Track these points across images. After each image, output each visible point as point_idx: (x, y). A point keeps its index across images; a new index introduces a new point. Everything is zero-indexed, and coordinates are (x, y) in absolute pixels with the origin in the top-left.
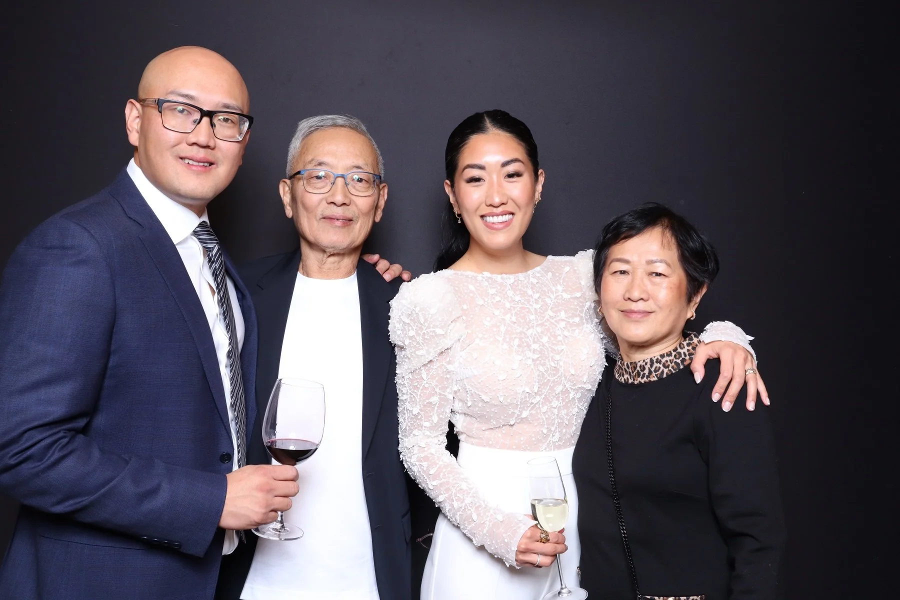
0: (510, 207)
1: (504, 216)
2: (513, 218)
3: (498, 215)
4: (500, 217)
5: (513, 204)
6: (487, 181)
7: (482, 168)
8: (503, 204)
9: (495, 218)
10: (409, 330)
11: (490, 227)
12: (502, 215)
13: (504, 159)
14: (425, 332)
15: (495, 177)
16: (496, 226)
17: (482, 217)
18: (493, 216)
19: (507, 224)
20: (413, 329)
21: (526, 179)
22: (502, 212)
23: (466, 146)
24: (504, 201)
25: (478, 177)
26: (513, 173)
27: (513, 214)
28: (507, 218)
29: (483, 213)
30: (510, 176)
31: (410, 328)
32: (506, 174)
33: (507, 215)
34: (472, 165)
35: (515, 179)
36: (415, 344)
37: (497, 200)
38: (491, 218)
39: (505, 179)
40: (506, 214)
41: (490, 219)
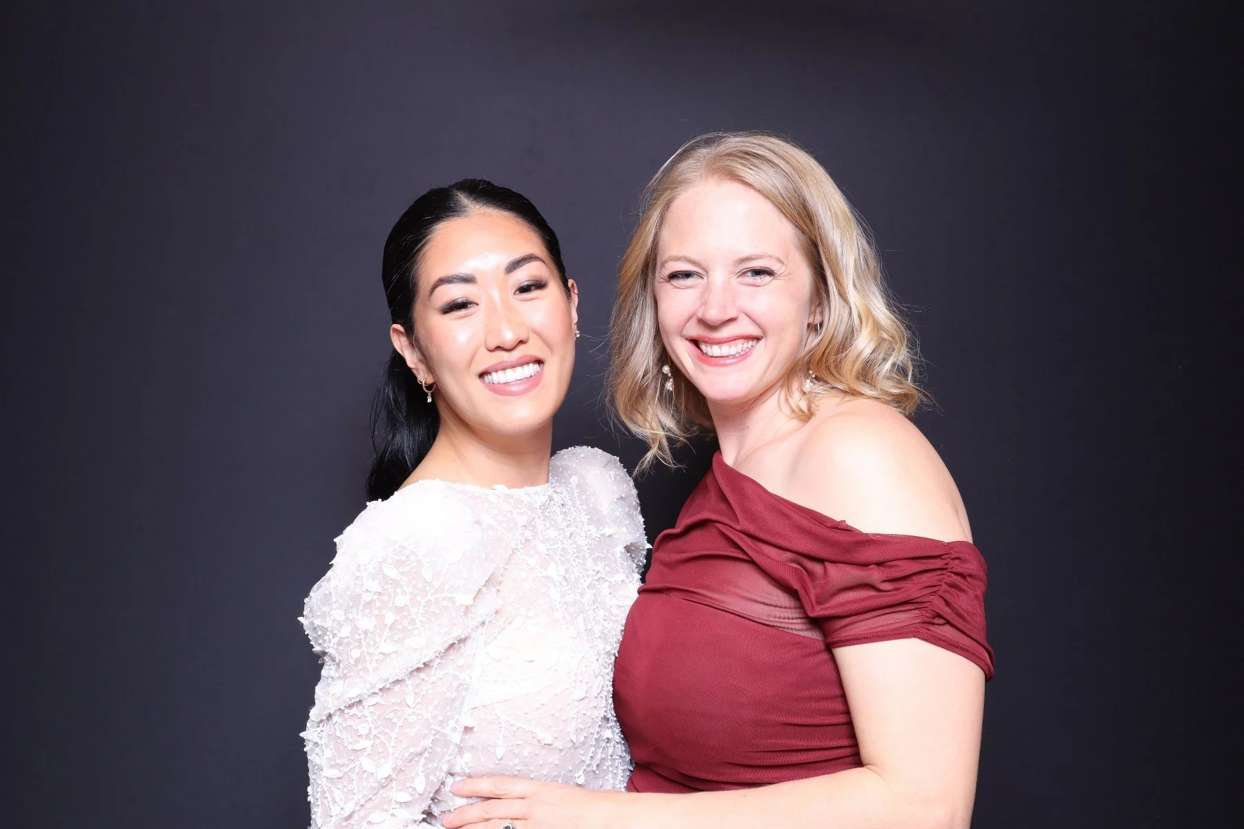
0: (533, 349)
1: (526, 367)
2: (542, 370)
3: (513, 367)
4: (519, 369)
5: (540, 343)
6: (483, 302)
7: (468, 280)
8: (521, 342)
9: (509, 371)
10: (396, 595)
11: (500, 390)
12: (522, 365)
13: (506, 259)
14: (432, 598)
15: (495, 294)
16: (514, 389)
17: (482, 375)
18: (504, 369)
19: (533, 381)
20: (404, 593)
21: (554, 289)
22: (521, 358)
23: (427, 247)
24: (523, 337)
25: (460, 301)
26: (526, 283)
27: (539, 362)
28: (532, 369)
29: (481, 369)
30: (524, 289)
31: (399, 590)
32: (517, 286)
33: (531, 365)
34: (449, 277)
35: (535, 293)
36: (405, 623)
37: (509, 337)
38: (500, 373)
39: (515, 296)
40: (528, 363)
41: (497, 377)
